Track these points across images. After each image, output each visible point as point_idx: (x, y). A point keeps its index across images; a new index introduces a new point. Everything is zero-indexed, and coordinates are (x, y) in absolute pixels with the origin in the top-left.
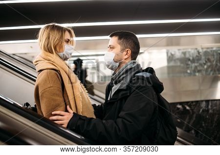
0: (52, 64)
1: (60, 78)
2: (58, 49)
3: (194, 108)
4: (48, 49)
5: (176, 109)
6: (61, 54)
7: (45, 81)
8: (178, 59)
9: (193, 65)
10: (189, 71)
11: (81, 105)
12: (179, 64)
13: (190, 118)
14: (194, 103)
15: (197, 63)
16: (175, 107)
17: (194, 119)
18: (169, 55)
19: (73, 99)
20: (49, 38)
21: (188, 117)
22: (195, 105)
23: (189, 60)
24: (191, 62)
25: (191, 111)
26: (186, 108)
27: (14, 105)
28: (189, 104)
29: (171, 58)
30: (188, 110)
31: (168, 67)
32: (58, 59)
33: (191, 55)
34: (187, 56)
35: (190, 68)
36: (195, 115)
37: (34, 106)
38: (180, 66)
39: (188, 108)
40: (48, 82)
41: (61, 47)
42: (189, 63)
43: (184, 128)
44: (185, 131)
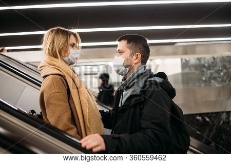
0: (58, 69)
1: (65, 83)
2: (63, 54)
3: (214, 119)
4: (53, 54)
5: (195, 120)
6: (66, 59)
7: (50, 87)
8: (192, 65)
9: (209, 72)
10: (204, 79)
11: (88, 112)
12: (193, 71)
13: (210, 131)
14: (214, 115)
15: (213, 70)
16: (195, 118)
17: (214, 131)
18: (184, 61)
19: (80, 105)
20: (54, 42)
21: (208, 130)
22: (216, 117)
23: (204, 66)
24: (206, 69)
25: (211, 123)
26: (205, 119)
27: (19, 111)
28: (209, 115)
29: (185, 65)
30: (208, 122)
31: (183, 74)
32: (63, 63)
33: (207, 61)
34: (202, 62)
35: (205, 75)
36: (215, 127)
37: (40, 114)
38: (194, 73)
39: (207, 119)
40: (53, 88)
41: (66, 51)
42: (205, 69)
43: (203, 140)
44: (205, 143)
